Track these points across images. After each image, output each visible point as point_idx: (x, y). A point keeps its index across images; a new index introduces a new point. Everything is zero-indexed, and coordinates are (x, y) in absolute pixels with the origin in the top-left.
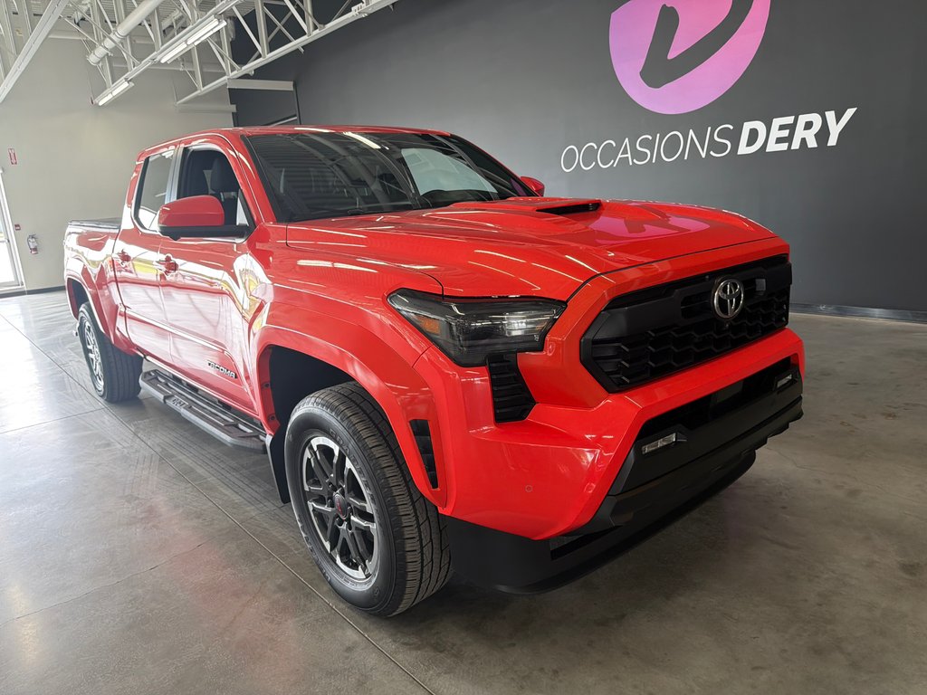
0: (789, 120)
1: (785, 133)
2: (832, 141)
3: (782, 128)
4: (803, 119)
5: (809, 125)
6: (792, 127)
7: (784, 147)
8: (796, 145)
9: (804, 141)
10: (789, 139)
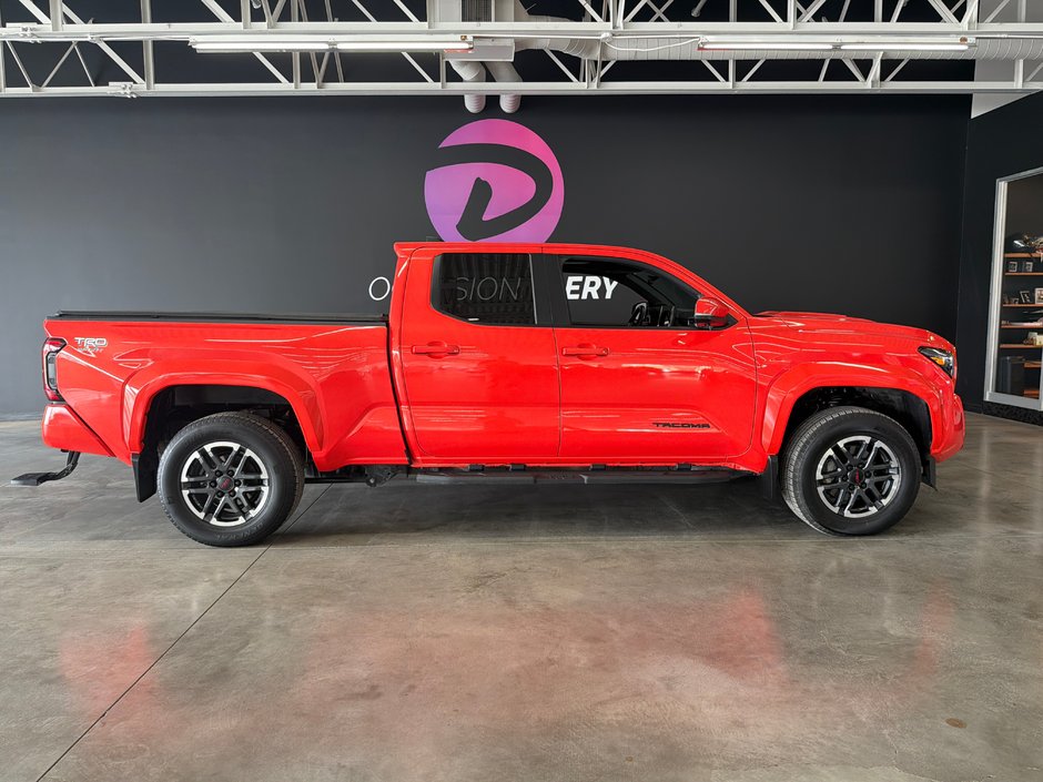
0: (580, 279)
1: (577, 288)
2: (608, 296)
3: (574, 283)
4: (589, 279)
5: (592, 284)
6: (582, 284)
7: (576, 297)
8: (584, 296)
9: (589, 294)
10: (580, 292)
